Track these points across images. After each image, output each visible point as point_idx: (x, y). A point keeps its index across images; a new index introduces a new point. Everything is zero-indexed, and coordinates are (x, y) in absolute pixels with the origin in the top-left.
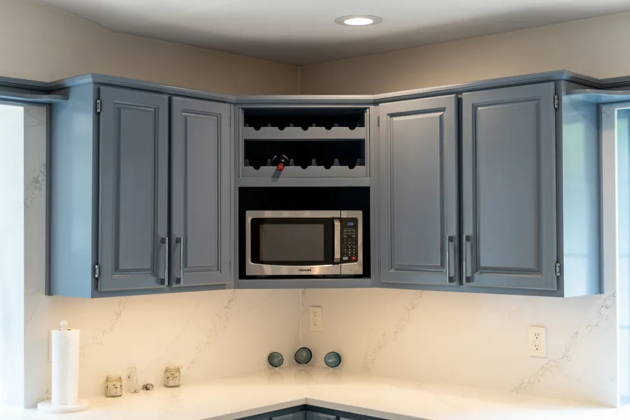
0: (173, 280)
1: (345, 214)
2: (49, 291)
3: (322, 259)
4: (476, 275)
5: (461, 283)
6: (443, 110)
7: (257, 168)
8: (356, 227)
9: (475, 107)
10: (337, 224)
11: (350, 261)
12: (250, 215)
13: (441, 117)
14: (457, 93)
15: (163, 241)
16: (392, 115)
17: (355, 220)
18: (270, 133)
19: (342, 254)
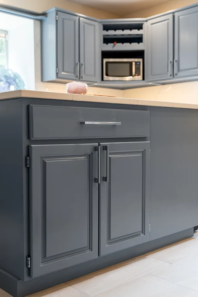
0: (81, 77)
1: (136, 60)
2: (42, 81)
3: (129, 75)
4: (179, 73)
5: (174, 76)
6: (168, 19)
7: (107, 44)
8: (140, 64)
9: (179, 17)
10: (134, 63)
11: (138, 75)
12: (105, 60)
13: (168, 22)
14: (173, 13)
15: (77, 64)
16: (152, 24)
17: (140, 62)
18: (111, 33)
19: (136, 73)
